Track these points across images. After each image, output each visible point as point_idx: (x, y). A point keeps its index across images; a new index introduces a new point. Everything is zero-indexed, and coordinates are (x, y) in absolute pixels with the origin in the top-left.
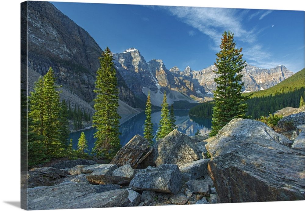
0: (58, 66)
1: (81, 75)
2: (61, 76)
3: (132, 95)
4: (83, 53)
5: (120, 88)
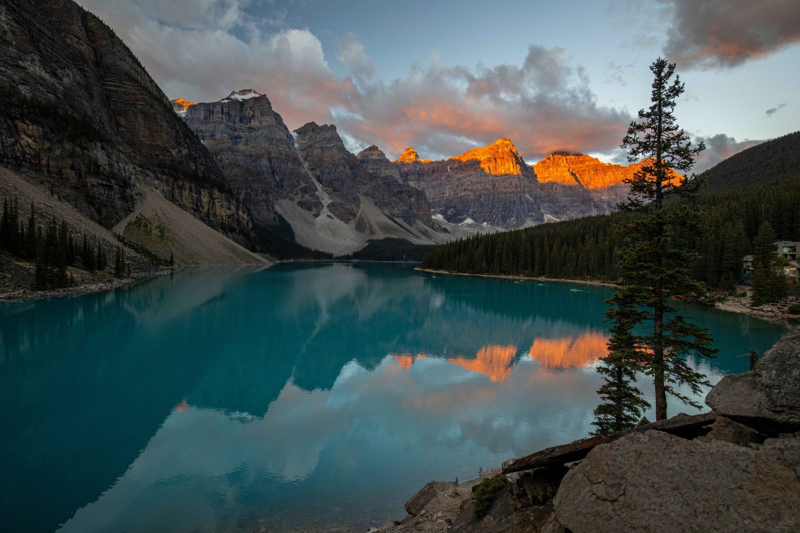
0: (13, 119)
1: (85, 149)
2: (22, 147)
3: (245, 216)
4: (95, 88)
5: (209, 193)
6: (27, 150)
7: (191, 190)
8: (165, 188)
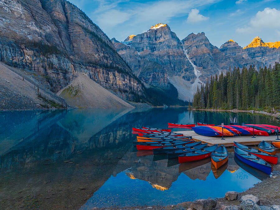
0: (23, 49)
1: (49, 58)
2: (26, 60)
4: (63, 32)
5: (113, 74)
6: (28, 61)
7: (103, 73)
8: (91, 73)
